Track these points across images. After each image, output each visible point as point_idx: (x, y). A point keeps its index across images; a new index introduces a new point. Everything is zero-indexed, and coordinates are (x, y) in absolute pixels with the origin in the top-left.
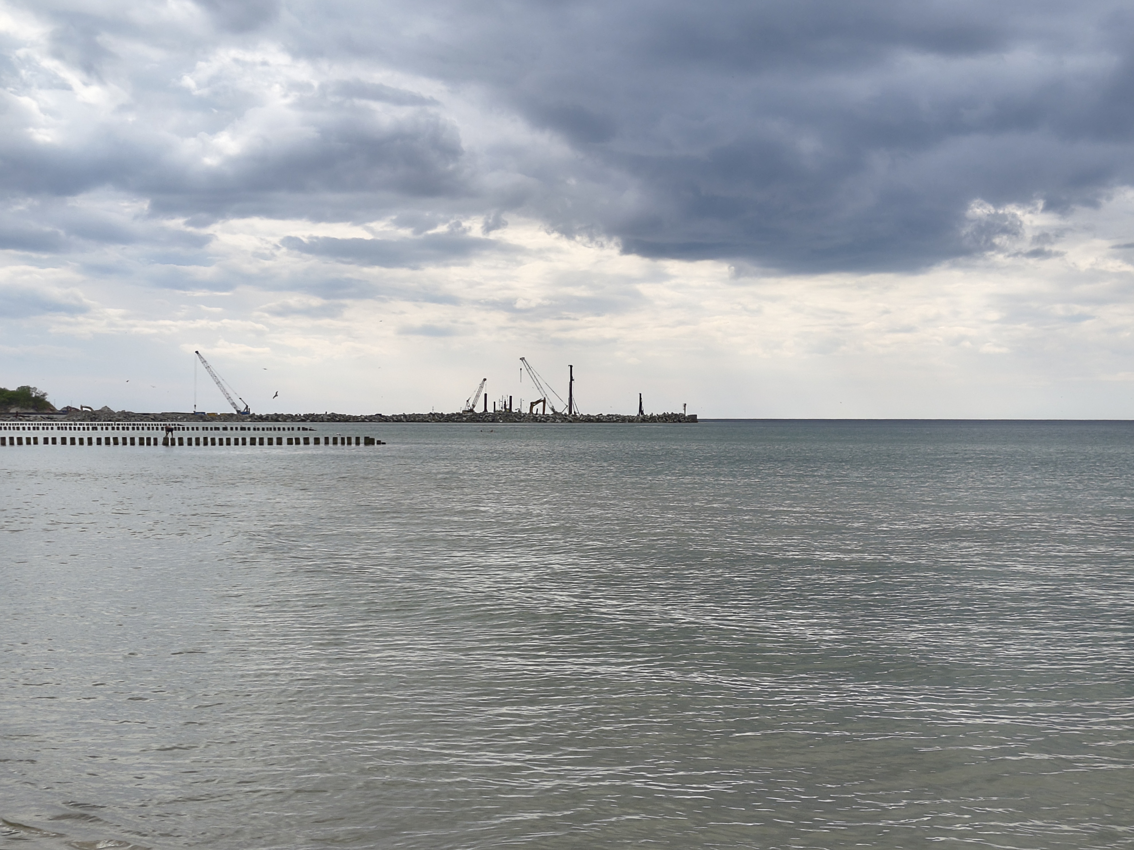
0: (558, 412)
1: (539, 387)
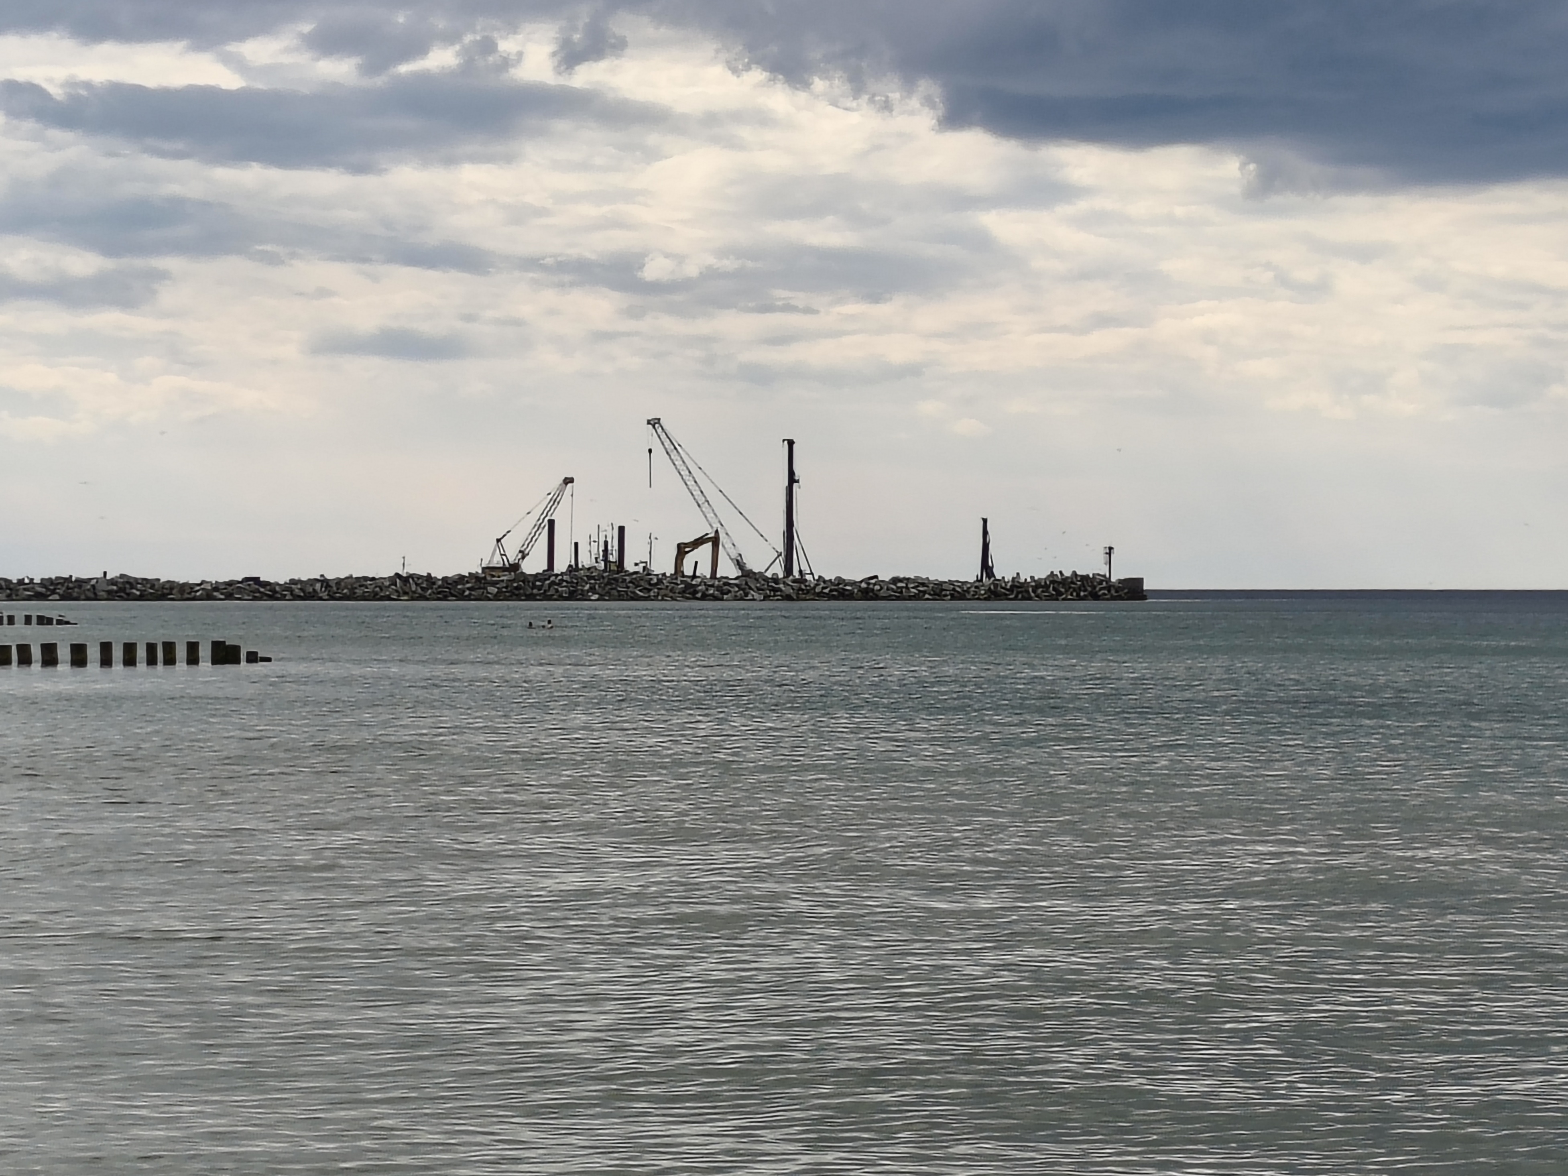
0: (756, 570)
1: (701, 500)
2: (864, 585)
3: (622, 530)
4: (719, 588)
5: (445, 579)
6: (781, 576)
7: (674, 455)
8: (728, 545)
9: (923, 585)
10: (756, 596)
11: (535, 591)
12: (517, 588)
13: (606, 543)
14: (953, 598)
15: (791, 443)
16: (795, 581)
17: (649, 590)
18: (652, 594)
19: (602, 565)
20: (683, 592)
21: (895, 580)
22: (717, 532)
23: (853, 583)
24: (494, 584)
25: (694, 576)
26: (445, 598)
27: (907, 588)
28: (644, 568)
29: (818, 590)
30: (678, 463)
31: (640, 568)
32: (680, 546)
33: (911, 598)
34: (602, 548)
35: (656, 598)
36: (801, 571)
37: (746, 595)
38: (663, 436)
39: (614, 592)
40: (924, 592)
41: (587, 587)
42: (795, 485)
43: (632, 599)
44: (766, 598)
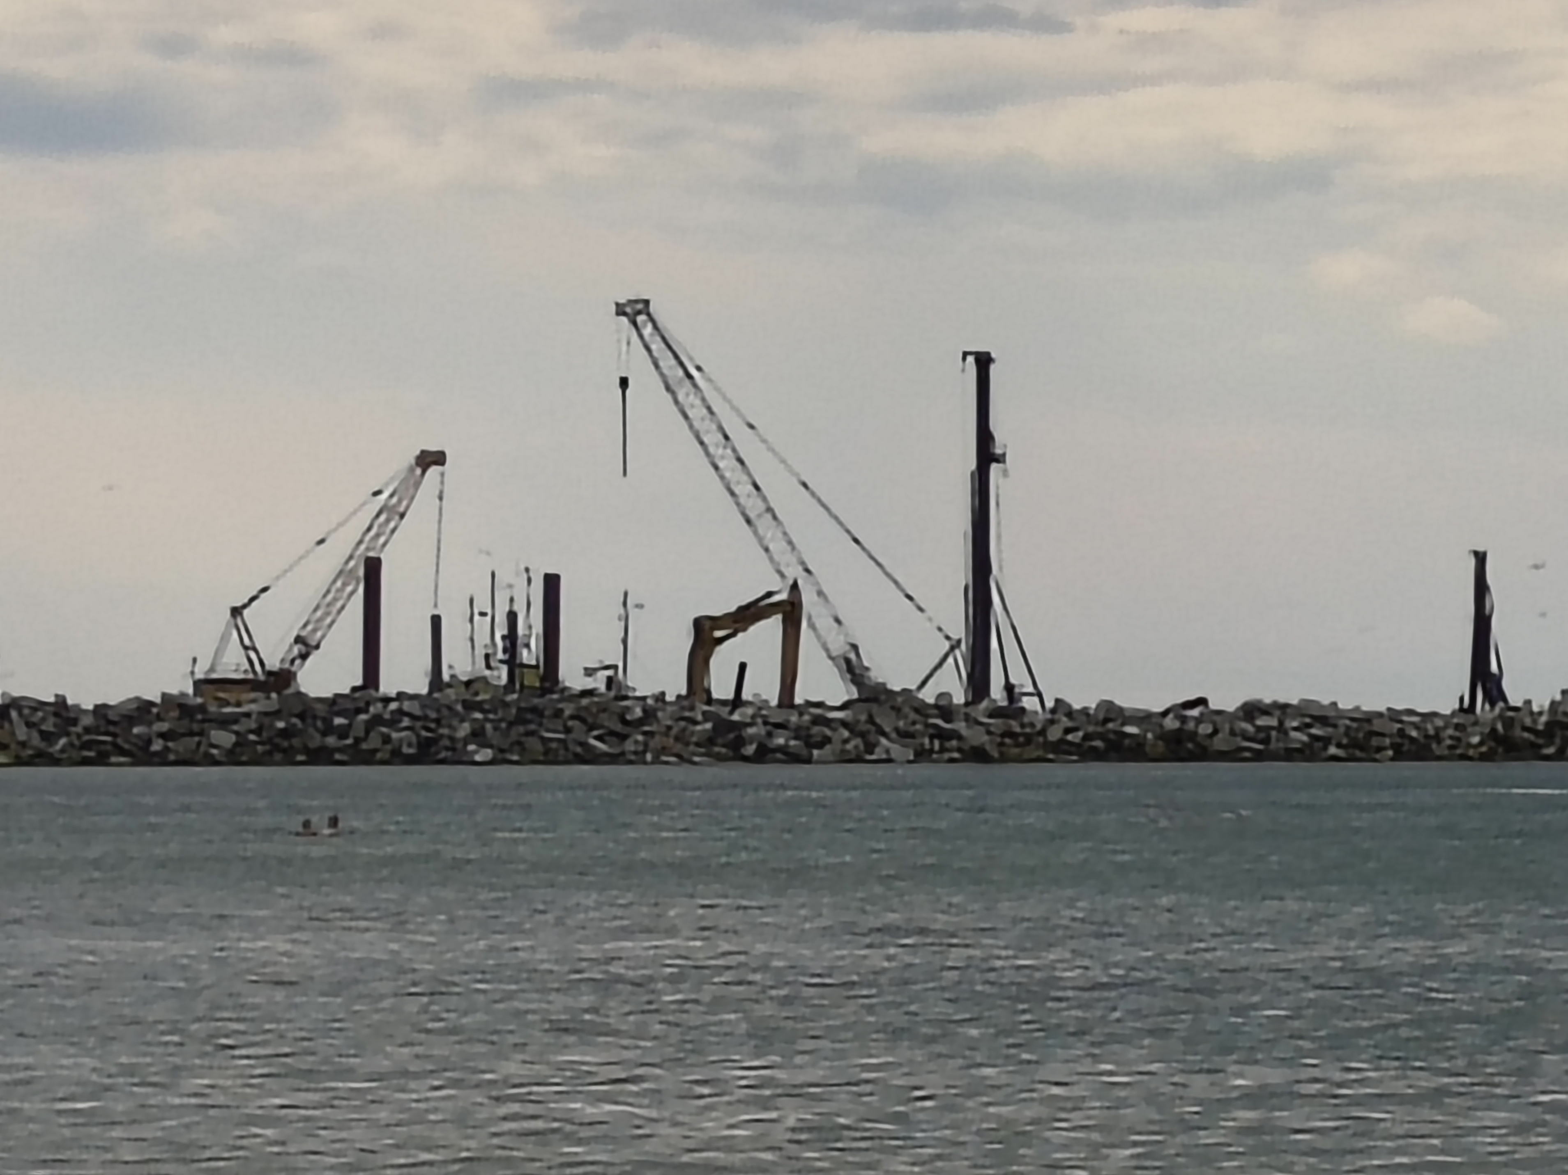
0: (895, 685)
1: (754, 506)
2: (1170, 723)
3: (552, 583)
4: (799, 733)
5: (100, 710)
6: (959, 698)
7: (684, 392)
8: (824, 623)
9: (1322, 720)
10: (896, 750)
11: (331, 741)
12: (285, 733)
13: (512, 617)
14: (1399, 755)
15: (983, 362)
16: (996, 712)
17: (623, 737)
18: (629, 746)
19: (502, 675)
20: (710, 741)
21: (1251, 710)
22: (795, 586)
23: (1145, 718)
24: (225, 722)
25: (737, 702)
26: (101, 760)
27: (1281, 728)
28: (610, 681)
29: (1054, 734)
30: (697, 413)
31: (599, 682)
32: (698, 623)
33: (1290, 755)
34: (501, 631)
35: (639, 758)
36: (1009, 688)
37: (870, 748)
38: (657, 346)
39: (533, 743)
40: (1326, 741)
41: (464, 730)
42: (994, 467)
43: (581, 760)
44: (922, 755)
